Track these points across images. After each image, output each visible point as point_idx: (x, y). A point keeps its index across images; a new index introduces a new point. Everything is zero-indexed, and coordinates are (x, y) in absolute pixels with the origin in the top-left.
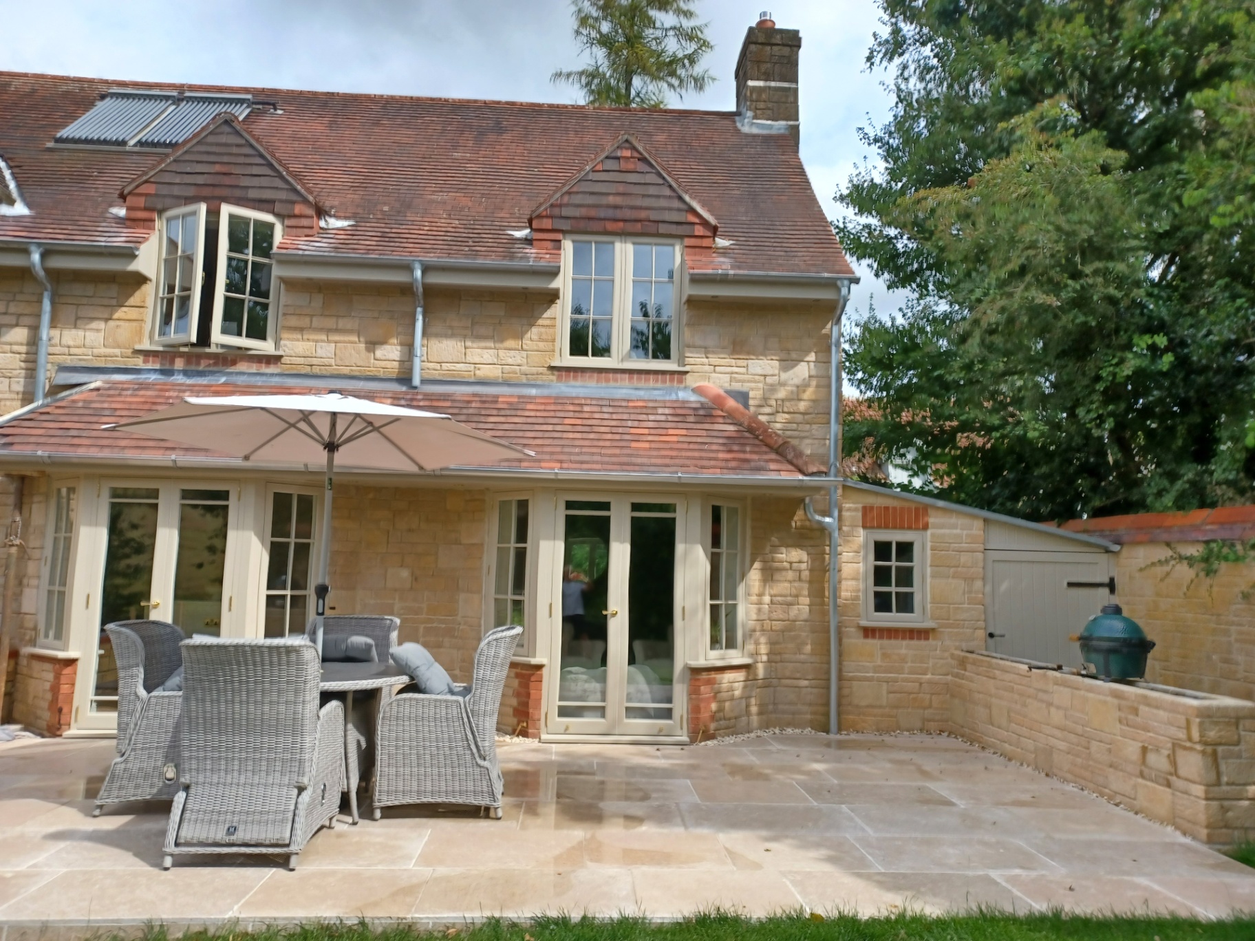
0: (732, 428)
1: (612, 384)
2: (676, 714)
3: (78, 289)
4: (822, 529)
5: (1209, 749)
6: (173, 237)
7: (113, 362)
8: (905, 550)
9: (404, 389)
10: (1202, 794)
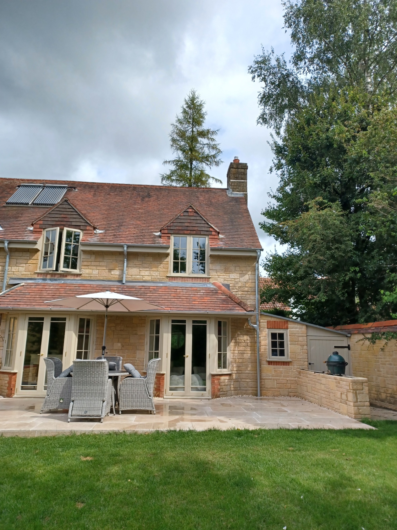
0: (224, 297)
1: (186, 282)
2: (207, 389)
3: (17, 254)
4: (254, 329)
5: (354, 392)
6: (48, 237)
7: (27, 276)
8: (281, 336)
9: (120, 284)
10: (353, 405)
